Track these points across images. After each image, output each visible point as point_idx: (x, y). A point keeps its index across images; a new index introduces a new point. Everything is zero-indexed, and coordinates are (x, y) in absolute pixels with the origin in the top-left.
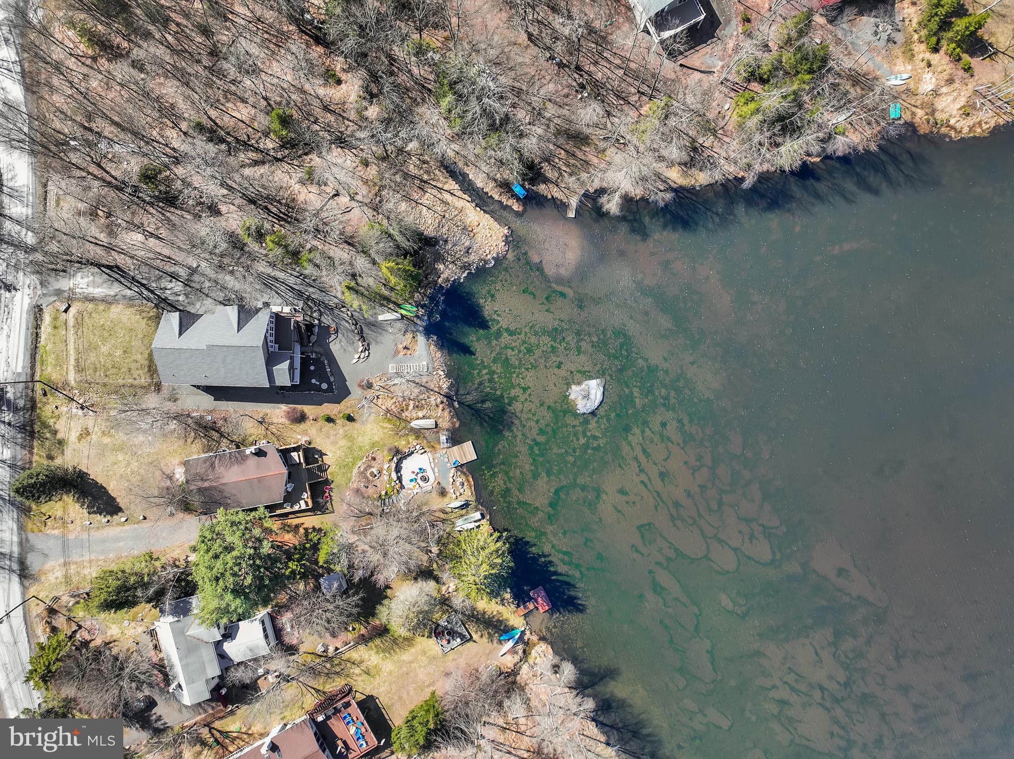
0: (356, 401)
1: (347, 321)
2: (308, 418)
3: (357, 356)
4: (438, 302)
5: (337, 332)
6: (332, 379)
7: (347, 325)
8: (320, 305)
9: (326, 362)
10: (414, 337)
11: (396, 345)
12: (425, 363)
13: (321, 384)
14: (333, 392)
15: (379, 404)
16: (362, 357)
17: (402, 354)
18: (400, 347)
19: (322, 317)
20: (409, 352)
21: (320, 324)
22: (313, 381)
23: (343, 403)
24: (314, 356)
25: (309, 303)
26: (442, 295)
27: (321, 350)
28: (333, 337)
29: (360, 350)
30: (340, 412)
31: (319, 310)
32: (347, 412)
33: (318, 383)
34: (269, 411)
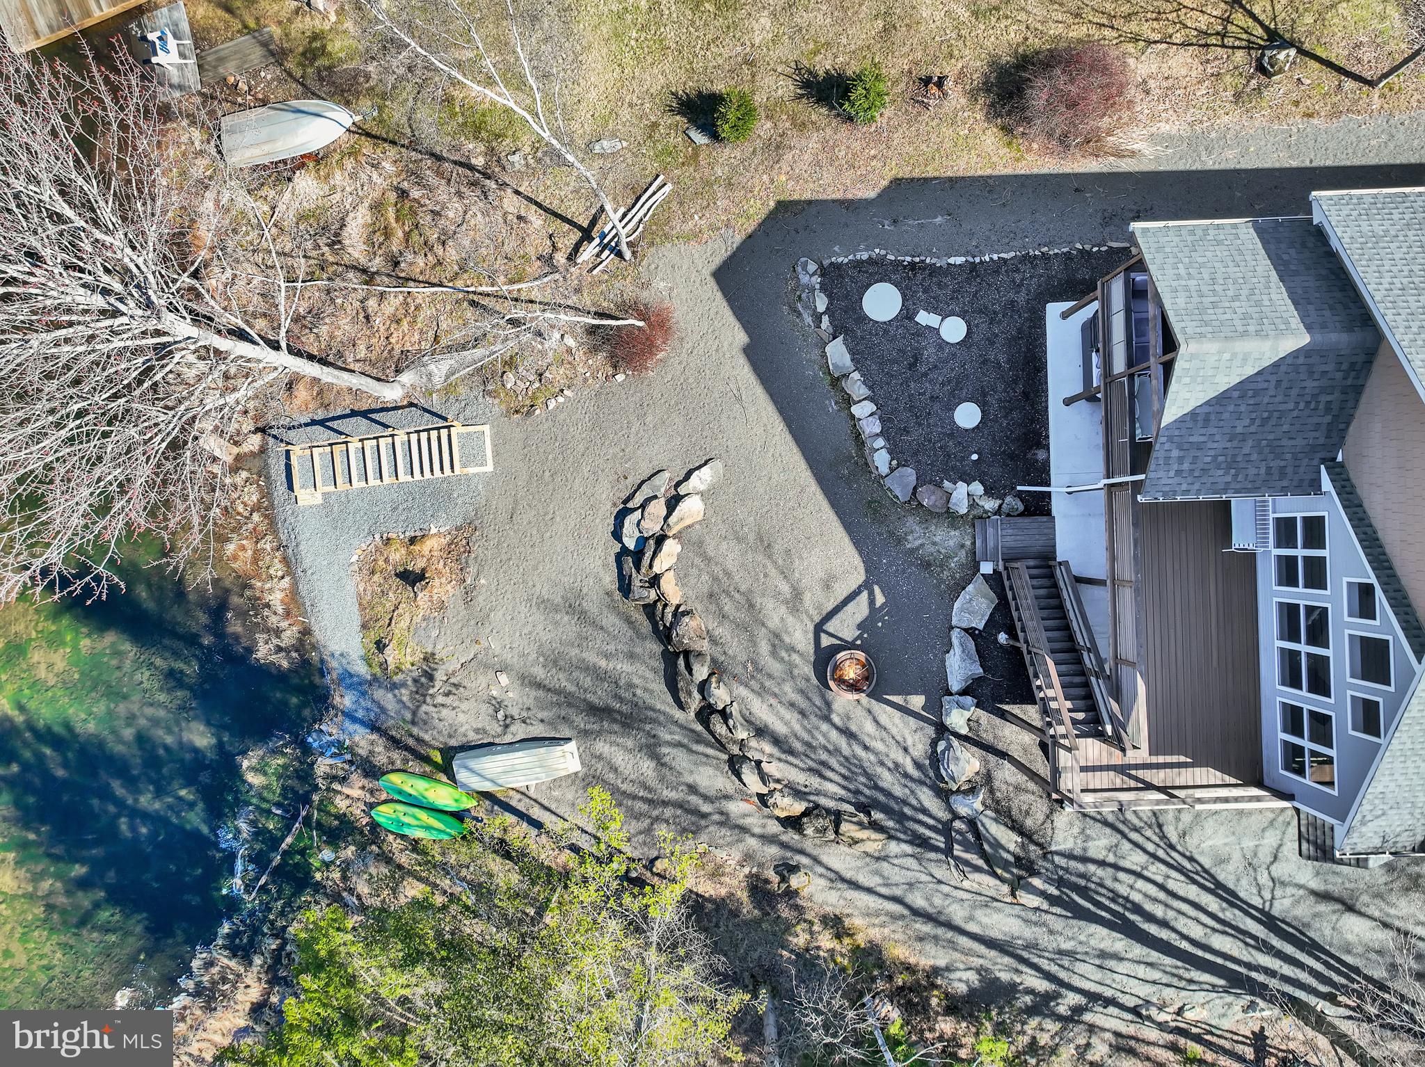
0: (678, 226)
1: (761, 732)
2: (973, 95)
3: (691, 509)
4: (259, 860)
5: (824, 660)
6: (838, 353)
7: (762, 712)
8: (946, 829)
9: (882, 460)
10: (380, 646)
11: (468, 596)
12: (307, 497)
13: (907, 314)
14: (823, 271)
15: (536, 220)
16: (658, 508)
17: (432, 545)
18: (442, 587)
19: (919, 748)
20: (397, 555)
21: (935, 707)
22: (954, 330)
23: (758, 209)
24: (962, 494)
25: (1010, 840)
26: (233, 905)
27: (917, 536)
28: (846, 626)
29: (671, 548)
30: (776, 148)
31: (944, 795)
32: (728, 154)
33: (924, 318)
34: (1230, 118)
